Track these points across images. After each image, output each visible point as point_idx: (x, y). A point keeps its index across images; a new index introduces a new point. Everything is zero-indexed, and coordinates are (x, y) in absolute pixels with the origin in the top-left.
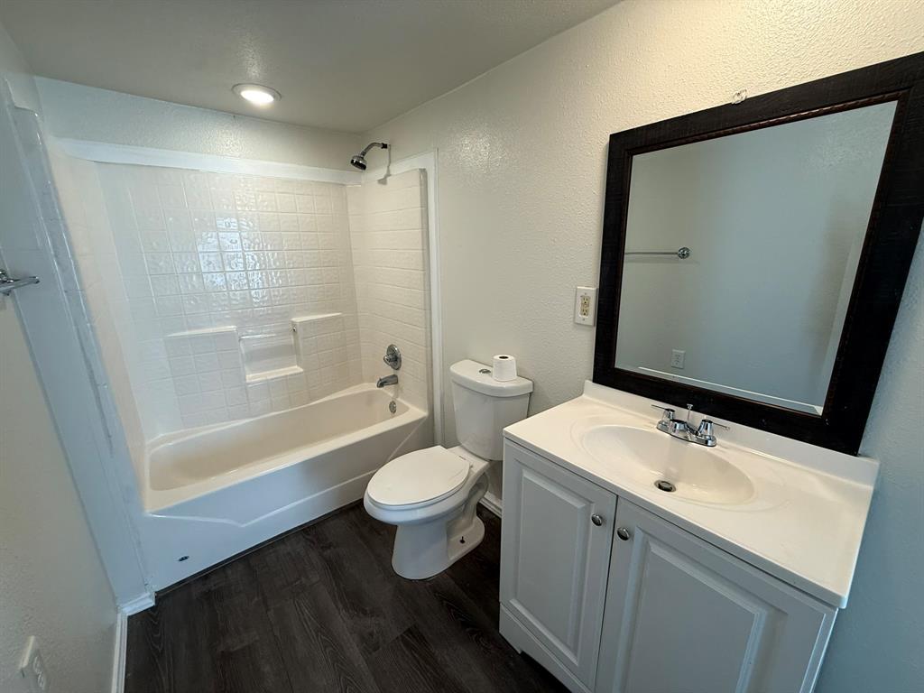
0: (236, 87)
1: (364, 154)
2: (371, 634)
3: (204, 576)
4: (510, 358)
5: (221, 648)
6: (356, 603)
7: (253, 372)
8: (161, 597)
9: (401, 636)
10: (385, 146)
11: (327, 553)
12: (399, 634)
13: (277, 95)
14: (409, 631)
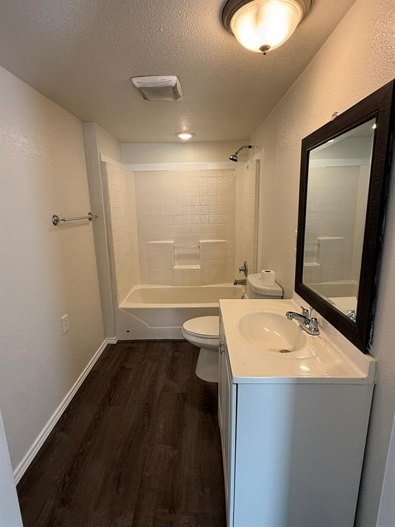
0: (177, 134)
1: (237, 153)
2: (169, 387)
3: (133, 342)
4: (272, 272)
5: (123, 365)
6: (172, 374)
7: (179, 264)
8: (119, 342)
9: (178, 394)
10: (250, 147)
11: (176, 353)
12: (178, 392)
13: (193, 134)
14: (183, 394)
